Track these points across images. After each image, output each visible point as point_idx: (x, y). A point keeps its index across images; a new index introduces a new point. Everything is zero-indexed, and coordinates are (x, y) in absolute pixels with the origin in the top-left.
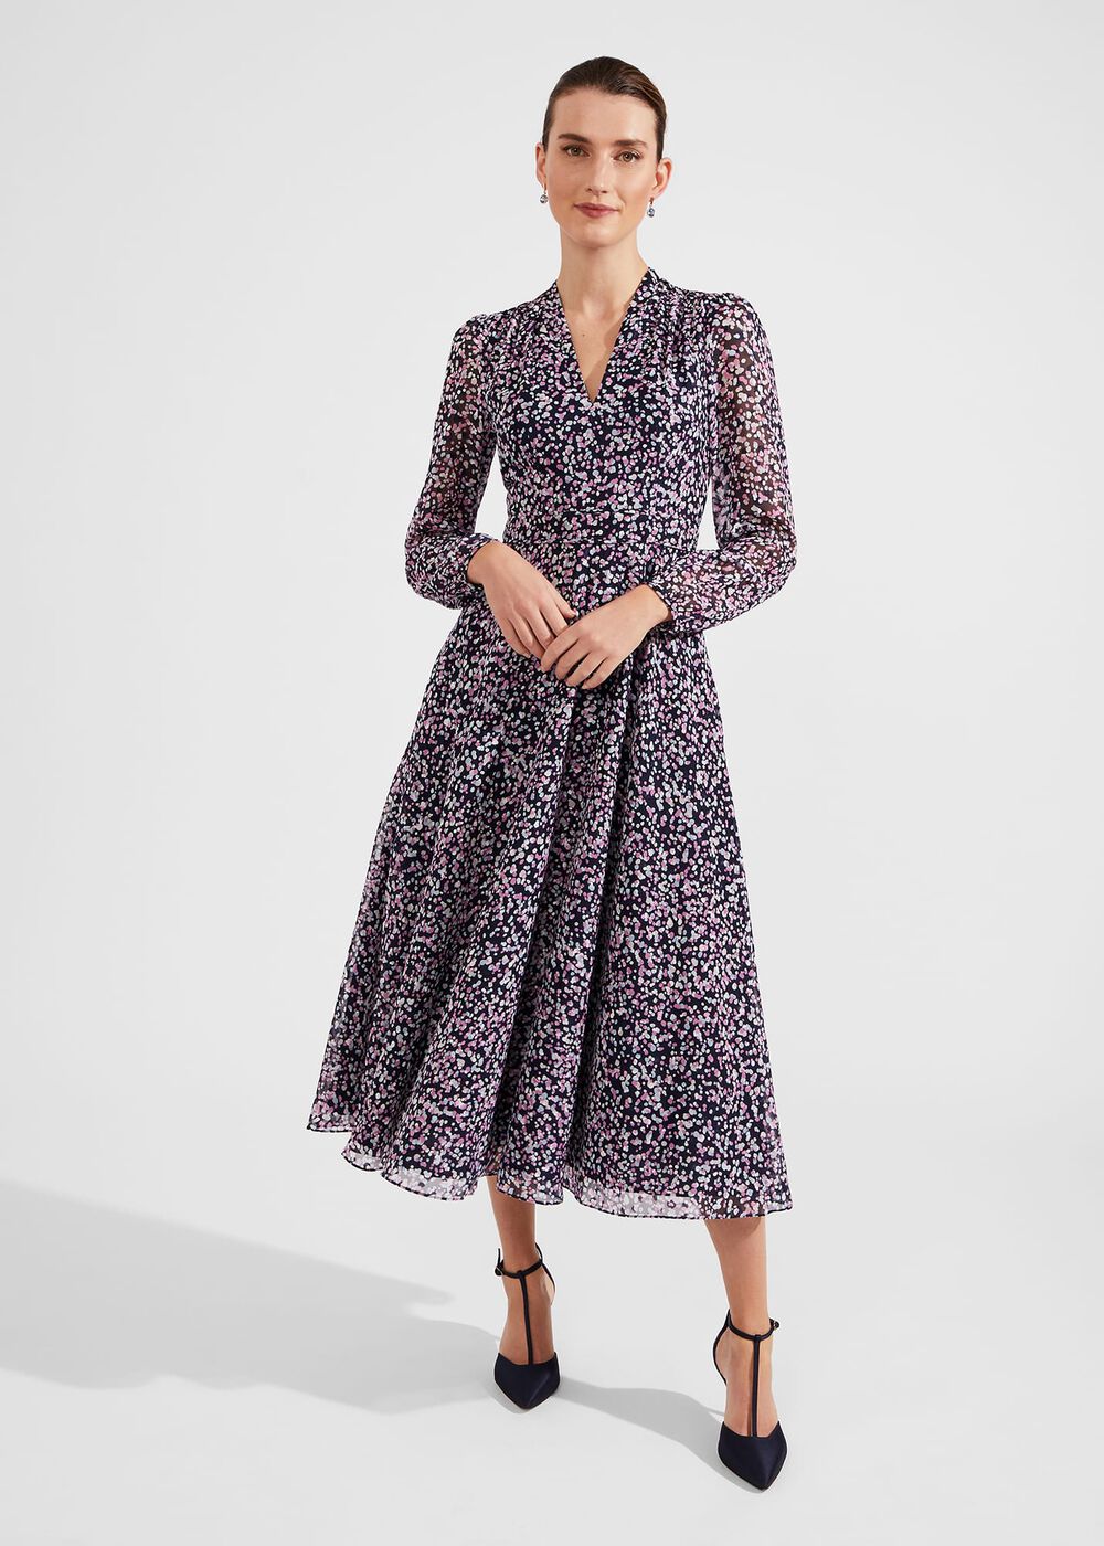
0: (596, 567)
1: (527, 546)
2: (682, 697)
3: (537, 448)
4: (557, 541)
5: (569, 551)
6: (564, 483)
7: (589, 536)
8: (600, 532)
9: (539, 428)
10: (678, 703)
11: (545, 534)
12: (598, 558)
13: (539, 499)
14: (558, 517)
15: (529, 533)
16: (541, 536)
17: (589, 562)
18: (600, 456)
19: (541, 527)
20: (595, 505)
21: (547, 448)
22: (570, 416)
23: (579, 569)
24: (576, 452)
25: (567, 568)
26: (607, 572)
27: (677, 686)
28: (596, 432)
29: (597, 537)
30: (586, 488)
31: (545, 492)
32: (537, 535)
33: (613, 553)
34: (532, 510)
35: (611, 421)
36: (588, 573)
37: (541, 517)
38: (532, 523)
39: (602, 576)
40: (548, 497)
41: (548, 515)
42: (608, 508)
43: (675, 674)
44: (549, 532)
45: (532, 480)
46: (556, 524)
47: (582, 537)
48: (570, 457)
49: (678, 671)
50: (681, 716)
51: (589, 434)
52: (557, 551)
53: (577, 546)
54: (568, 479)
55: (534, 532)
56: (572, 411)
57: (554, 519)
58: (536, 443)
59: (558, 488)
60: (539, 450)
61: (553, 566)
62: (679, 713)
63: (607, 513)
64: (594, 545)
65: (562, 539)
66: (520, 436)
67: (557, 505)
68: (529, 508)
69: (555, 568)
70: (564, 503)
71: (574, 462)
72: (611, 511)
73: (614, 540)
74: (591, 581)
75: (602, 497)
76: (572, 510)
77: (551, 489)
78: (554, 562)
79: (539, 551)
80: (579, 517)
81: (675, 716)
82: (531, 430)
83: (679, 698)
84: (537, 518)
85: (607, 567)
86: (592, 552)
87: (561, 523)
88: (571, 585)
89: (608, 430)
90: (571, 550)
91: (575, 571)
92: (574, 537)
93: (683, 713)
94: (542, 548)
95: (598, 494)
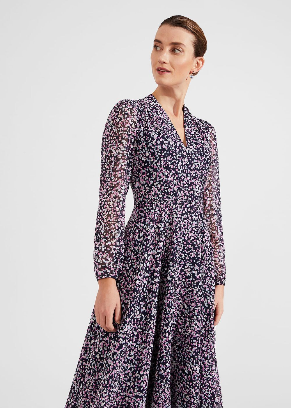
0: (189, 212)
1: (160, 201)
2: (211, 263)
3: (169, 160)
4: (175, 200)
5: (180, 204)
6: (178, 177)
7: (187, 200)
8: (190, 199)
9: (171, 153)
10: (210, 266)
11: (170, 196)
12: (190, 209)
13: (166, 181)
14: (176, 190)
15: (160, 196)
16: (167, 197)
17: (187, 210)
18: (190, 168)
19: (167, 193)
20: (188, 187)
21: (173, 161)
22: (180, 151)
23: (184, 212)
24: (182, 165)
25: (179, 211)
26: (193, 215)
27: (209, 259)
28: (189, 159)
29: (189, 200)
30: (186, 180)
31: (169, 179)
32: (165, 197)
33: (194, 208)
34: (161, 186)
35: (193, 156)
36: (187, 214)
37: (167, 189)
38: (162, 192)
39: (191, 216)
40: (171, 181)
41: (171, 188)
42: (192, 189)
43: (209, 254)
44: (171, 196)
45: (163, 174)
46: (175, 193)
47: (185, 200)
48: (180, 167)
49: (210, 253)
50: (212, 270)
51: (186, 159)
52: (175, 204)
53: (183, 203)
54: (180, 175)
55: (163, 196)
56: (181, 149)
57: (174, 191)
58: (169, 158)
59: (175, 178)
60: (170, 161)
61: (173, 209)
62: (211, 269)
63: (192, 191)
64: (188, 203)
65: (177, 199)
66: (163, 154)
67: (175, 185)
68: (159, 186)
69: (174, 210)
70: (178, 185)
71: (182, 169)
72: (194, 191)
73: (194, 203)
74: (188, 218)
75: (190, 185)
76: (181, 188)
77: (172, 178)
78: (174, 208)
79: (167, 203)
80: (184, 191)
81: (210, 271)
82: (168, 152)
83: (210, 264)
84: (164, 189)
85: (193, 213)
86: (188, 206)
87: (177, 192)
88: (181, 218)
89: (193, 159)
90: (181, 204)
91: (182, 213)
92: (182, 199)
93: (212, 269)
94: (168, 202)
95: (189, 183)
